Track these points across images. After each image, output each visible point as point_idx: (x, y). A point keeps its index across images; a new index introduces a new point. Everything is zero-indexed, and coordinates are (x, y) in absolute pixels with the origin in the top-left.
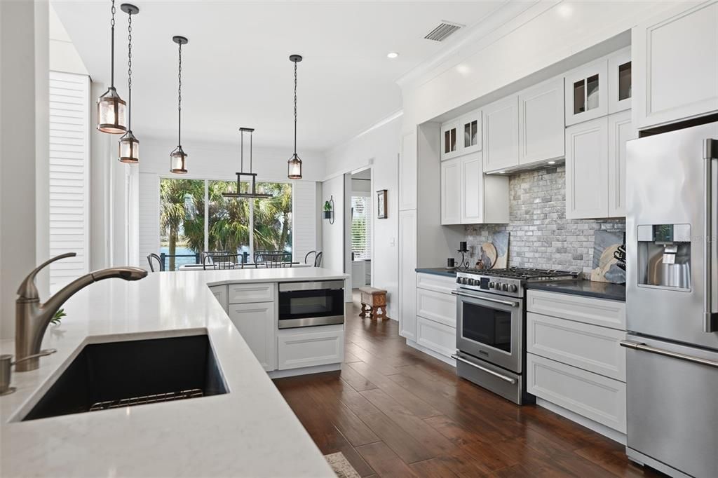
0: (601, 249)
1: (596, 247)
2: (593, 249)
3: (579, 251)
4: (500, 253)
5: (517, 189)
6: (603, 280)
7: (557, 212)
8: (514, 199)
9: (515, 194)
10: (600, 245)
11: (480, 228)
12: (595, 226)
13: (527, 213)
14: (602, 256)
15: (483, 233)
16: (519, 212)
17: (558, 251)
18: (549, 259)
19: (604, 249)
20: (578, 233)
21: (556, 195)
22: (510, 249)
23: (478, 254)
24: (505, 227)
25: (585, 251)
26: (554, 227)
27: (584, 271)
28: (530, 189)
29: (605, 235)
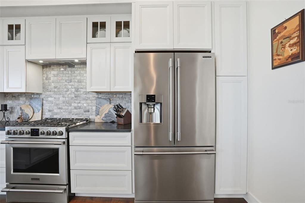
0: (100, 107)
1: (97, 106)
2: (95, 107)
3: (87, 108)
4: (36, 111)
5: (48, 74)
6: (102, 121)
7: (75, 88)
8: (46, 79)
9: (47, 77)
10: (99, 105)
11: (18, 95)
12: (96, 95)
13: (55, 87)
14: (100, 110)
15: (21, 98)
16: (50, 87)
17: (75, 108)
18: (70, 113)
19: (101, 107)
20: (87, 99)
21: (74, 79)
22: (44, 108)
23: (18, 112)
24: (39, 95)
25: (90, 107)
26: (73, 96)
27: (90, 117)
28: (58, 75)
29: (101, 100)
